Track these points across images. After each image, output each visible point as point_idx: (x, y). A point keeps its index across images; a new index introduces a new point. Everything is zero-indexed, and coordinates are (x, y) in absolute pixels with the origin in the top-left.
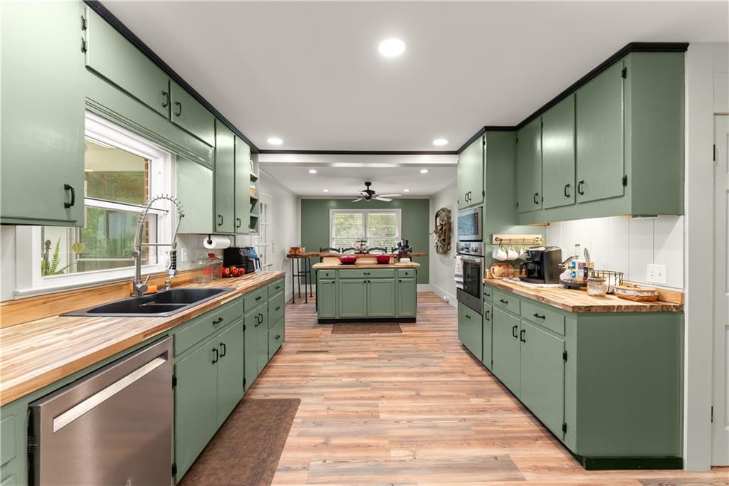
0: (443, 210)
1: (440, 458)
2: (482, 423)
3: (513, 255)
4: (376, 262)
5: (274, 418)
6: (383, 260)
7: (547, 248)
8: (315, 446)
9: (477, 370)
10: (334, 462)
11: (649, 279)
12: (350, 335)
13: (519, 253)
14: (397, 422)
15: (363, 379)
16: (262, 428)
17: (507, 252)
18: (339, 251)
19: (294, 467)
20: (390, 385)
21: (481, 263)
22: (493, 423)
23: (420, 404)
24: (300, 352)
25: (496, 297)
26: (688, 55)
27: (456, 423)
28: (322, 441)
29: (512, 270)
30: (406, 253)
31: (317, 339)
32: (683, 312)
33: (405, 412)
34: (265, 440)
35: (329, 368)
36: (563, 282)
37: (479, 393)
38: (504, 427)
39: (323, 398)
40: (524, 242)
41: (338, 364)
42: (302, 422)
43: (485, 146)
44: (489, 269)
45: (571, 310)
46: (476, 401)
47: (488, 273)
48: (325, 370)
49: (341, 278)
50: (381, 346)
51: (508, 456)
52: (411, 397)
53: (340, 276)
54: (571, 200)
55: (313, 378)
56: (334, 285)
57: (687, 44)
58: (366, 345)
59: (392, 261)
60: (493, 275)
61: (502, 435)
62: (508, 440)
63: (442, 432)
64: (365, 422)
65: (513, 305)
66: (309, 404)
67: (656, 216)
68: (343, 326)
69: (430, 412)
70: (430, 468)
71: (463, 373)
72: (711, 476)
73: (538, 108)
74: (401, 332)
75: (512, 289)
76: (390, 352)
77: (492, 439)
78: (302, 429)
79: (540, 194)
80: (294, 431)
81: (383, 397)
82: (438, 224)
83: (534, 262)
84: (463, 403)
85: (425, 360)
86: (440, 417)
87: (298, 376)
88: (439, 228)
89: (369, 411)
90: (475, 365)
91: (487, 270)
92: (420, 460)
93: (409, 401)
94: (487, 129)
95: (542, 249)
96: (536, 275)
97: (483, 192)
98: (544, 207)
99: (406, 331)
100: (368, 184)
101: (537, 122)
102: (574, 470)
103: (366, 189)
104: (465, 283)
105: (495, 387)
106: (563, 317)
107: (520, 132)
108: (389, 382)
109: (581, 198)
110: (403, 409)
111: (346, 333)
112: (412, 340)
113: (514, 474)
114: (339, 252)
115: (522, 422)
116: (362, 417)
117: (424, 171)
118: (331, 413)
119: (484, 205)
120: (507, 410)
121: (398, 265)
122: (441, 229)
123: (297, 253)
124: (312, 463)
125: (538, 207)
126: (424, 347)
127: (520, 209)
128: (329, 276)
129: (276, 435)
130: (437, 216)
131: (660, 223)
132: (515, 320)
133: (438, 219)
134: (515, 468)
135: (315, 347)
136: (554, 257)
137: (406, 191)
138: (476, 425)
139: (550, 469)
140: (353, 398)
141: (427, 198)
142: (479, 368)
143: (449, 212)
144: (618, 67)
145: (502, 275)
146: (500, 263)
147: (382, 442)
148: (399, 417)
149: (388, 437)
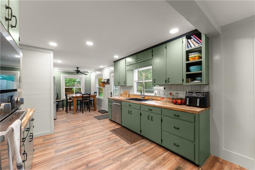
14: (93, 150)
23: (85, 161)
33: (91, 155)
39: (124, 148)
42: (120, 140)
52: (90, 162)
64: (103, 146)
66: (124, 145)
81: (103, 157)
89: (104, 150)
92: (83, 144)
93: (90, 160)
110: (92, 155)
118: (115, 145)
147: (95, 144)
148: (93, 152)
149: (94, 145)
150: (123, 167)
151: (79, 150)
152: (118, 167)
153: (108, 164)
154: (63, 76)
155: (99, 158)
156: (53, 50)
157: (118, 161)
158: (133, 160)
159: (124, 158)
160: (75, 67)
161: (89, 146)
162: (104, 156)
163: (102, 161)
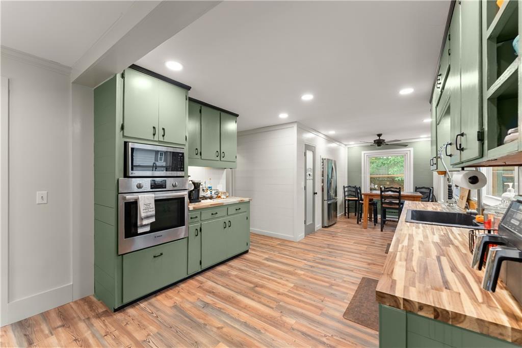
10: (331, 278)
14: (287, 280)
21: (186, 195)
28: (333, 287)
39: (323, 311)
42: (344, 299)
54: (218, 158)
64: (304, 286)
66: (335, 310)
78: (345, 296)
79: (199, 150)
81: (279, 294)
98: (202, 157)
109: (223, 159)
116: (304, 289)
118: (322, 298)
119: (186, 148)
140: (300, 301)
147: (304, 277)
148: (283, 282)
149: (299, 277)
150: (270, 322)
151: (279, 270)
152: (267, 316)
153: (268, 304)
154: (365, 155)
155: (275, 291)
156: (296, 122)
157: (281, 312)
158: (296, 332)
159: (291, 317)
160: (374, 135)
161: (293, 274)
162: (282, 295)
163: (270, 296)
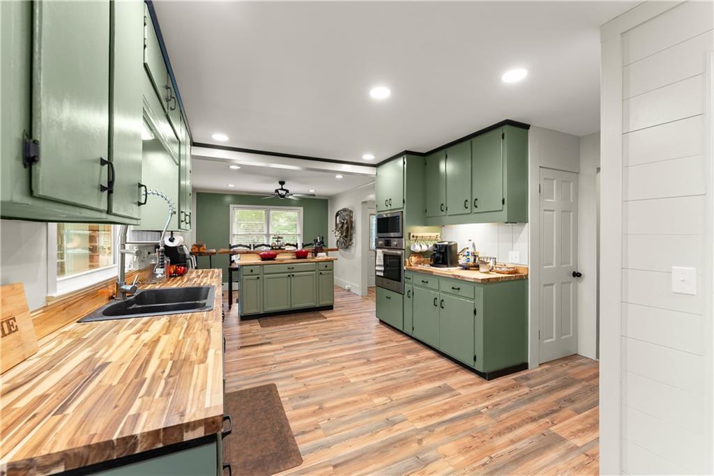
0: (345, 210)
1: (407, 396)
2: (420, 370)
3: (425, 248)
4: (295, 257)
5: (262, 402)
6: (300, 255)
7: (449, 242)
8: (314, 412)
9: (400, 337)
10: (338, 418)
11: (510, 261)
12: (282, 326)
13: (428, 246)
14: (365, 381)
15: (320, 358)
16: (258, 411)
17: (421, 246)
18: (250, 247)
19: (307, 430)
20: (343, 359)
21: (402, 254)
22: (428, 368)
23: (374, 366)
24: (242, 347)
25: (417, 280)
26: (530, 131)
27: (405, 373)
28: (317, 407)
29: (422, 259)
30: (321, 248)
31: (251, 334)
32: (527, 278)
34: (268, 419)
35: (282, 355)
36: (460, 266)
37: (409, 352)
38: (435, 368)
39: (294, 378)
40: (430, 239)
41: (287, 351)
42: (290, 399)
43: (405, 166)
44: (408, 258)
45: (480, 281)
46: (410, 357)
47: (408, 262)
48: (278, 358)
49: (266, 274)
50: (315, 331)
51: (445, 384)
52: (365, 363)
53: (265, 272)
54: (468, 211)
55: (274, 366)
56: (258, 281)
57: (529, 126)
58: (302, 332)
59: (310, 255)
60: (411, 263)
61: (437, 374)
62: (440, 376)
63: (401, 381)
64: (342, 387)
65: (433, 283)
66: (285, 385)
67: (516, 223)
68: (270, 320)
69: (384, 370)
70: (405, 403)
71: (391, 341)
72: (539, 369)
73: (443, 144)
74: (326, 318)
75: (432, 272)
76: (327, 335)
77: (432, 377)
78: (293, 404)
79: (445, 205)
80: (286, 408)
82: (338, 222)
83: (440, 253)
84: (402, 360)
85: (359, 337)
86: (392, 372)
87: (256, 367)
88: (340, 226)
90: (396, 334)
91: (407, 260)
92: (396, 400)
93: (366, 366)
94: (407, 152)
95: (446, 243)
96: (440, 262)
97: (404, 201)
98: (448, 214)
99: (329, 317)
100: (282, 183)
101: (443, 152)
102: (482, 383)
103: (280, 188)
104: (384, 272)
105: (417, 346)
106: (473, 287)
107: (429, 158)
108: (342, 357)
109: (475, 210)
110: (364, 373)
111: (276, 325)
112: (339, 323)
113: (454, 393)
114: (250, 249)
115: (443, 363)
116: (337, 384)
117: (339, 177)
118: (309, 387)
119: (404, 211)
120: (431, 358)
121: (317, 259)
122: (342, 227)
123: (201, 250)
124: (320, 423)
125: (443, 213)
126: (352, 327)
127: (428, 214)
128: (254, 273)
129: (275, 412)
130: (337, 215)
131: (516, 227)
132: (434, 294)
133: (338, 217)
134: (452, 390)
135: (254, 341)
136: (453, 248)
137: (312, 191)
138: (419, 371)
139: (471, 385)
140: (321, 373)
141: (327, 198)
142: (400, 336)
143: (351, 212)
144: (499, 132)
145: (418, 263)
146: (415, 254)
147: (363, 397)
148: (365, 378)
149: (365, 393)
155: (349, 367)
161: (379, 392)
